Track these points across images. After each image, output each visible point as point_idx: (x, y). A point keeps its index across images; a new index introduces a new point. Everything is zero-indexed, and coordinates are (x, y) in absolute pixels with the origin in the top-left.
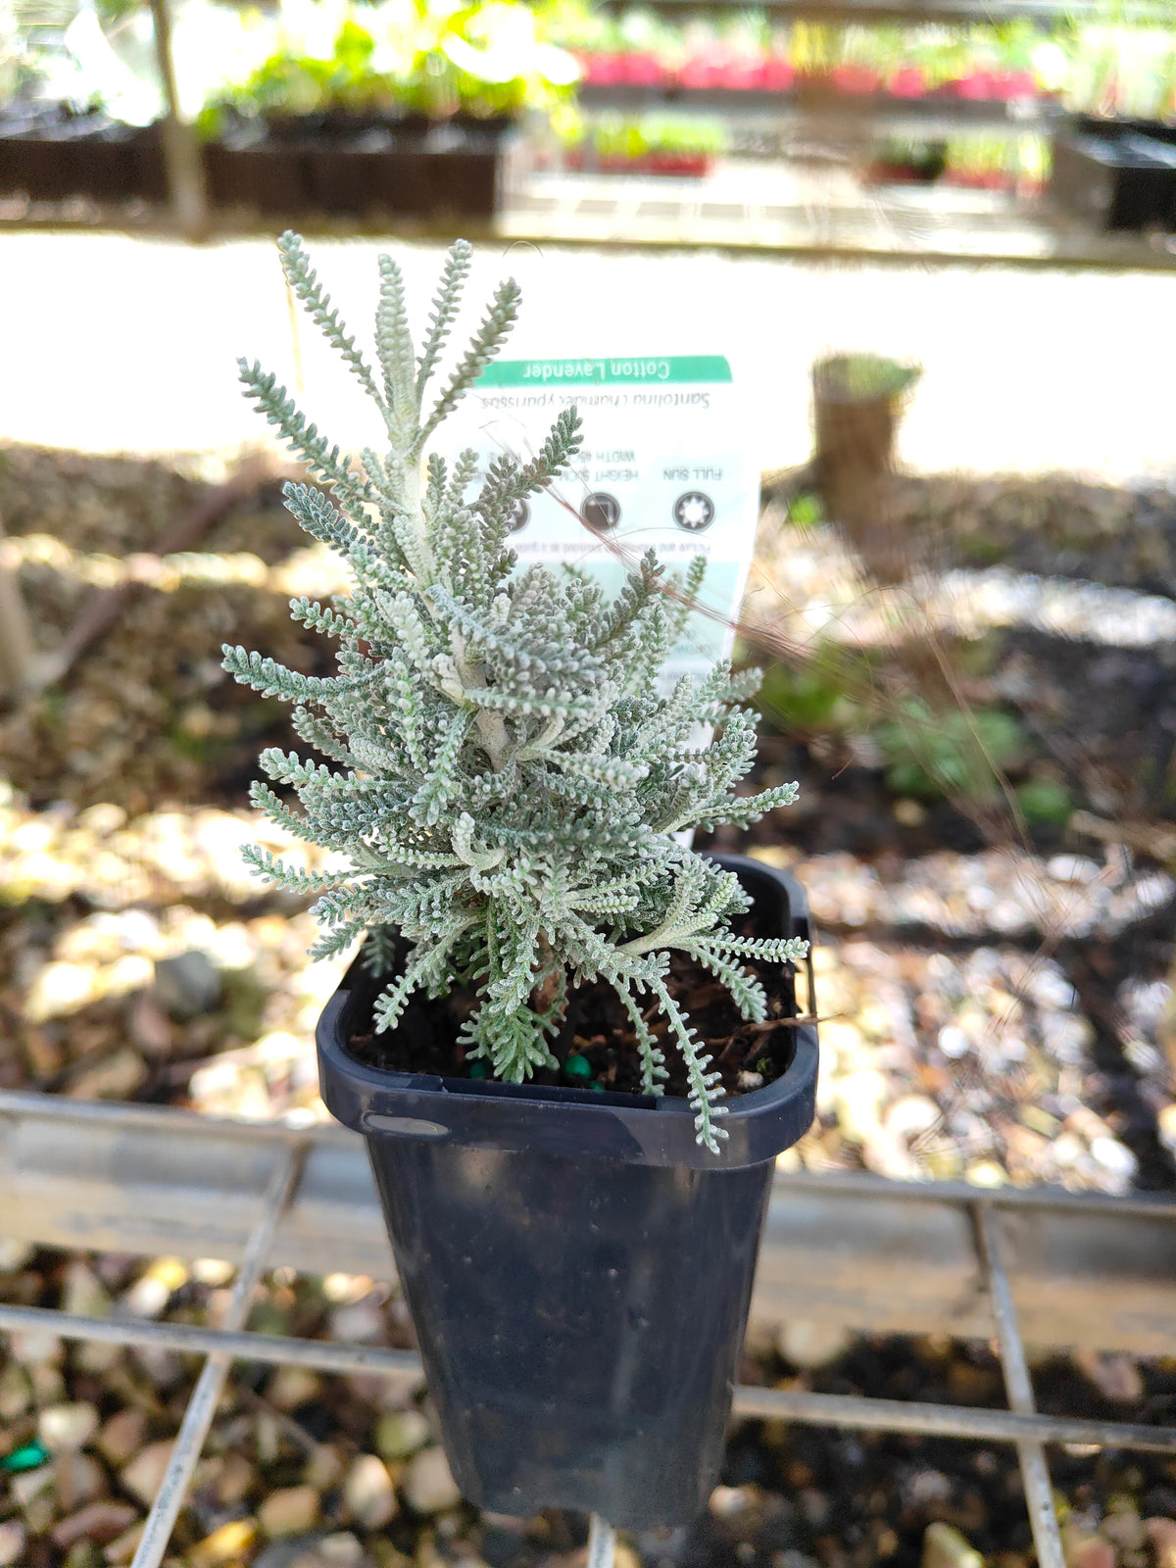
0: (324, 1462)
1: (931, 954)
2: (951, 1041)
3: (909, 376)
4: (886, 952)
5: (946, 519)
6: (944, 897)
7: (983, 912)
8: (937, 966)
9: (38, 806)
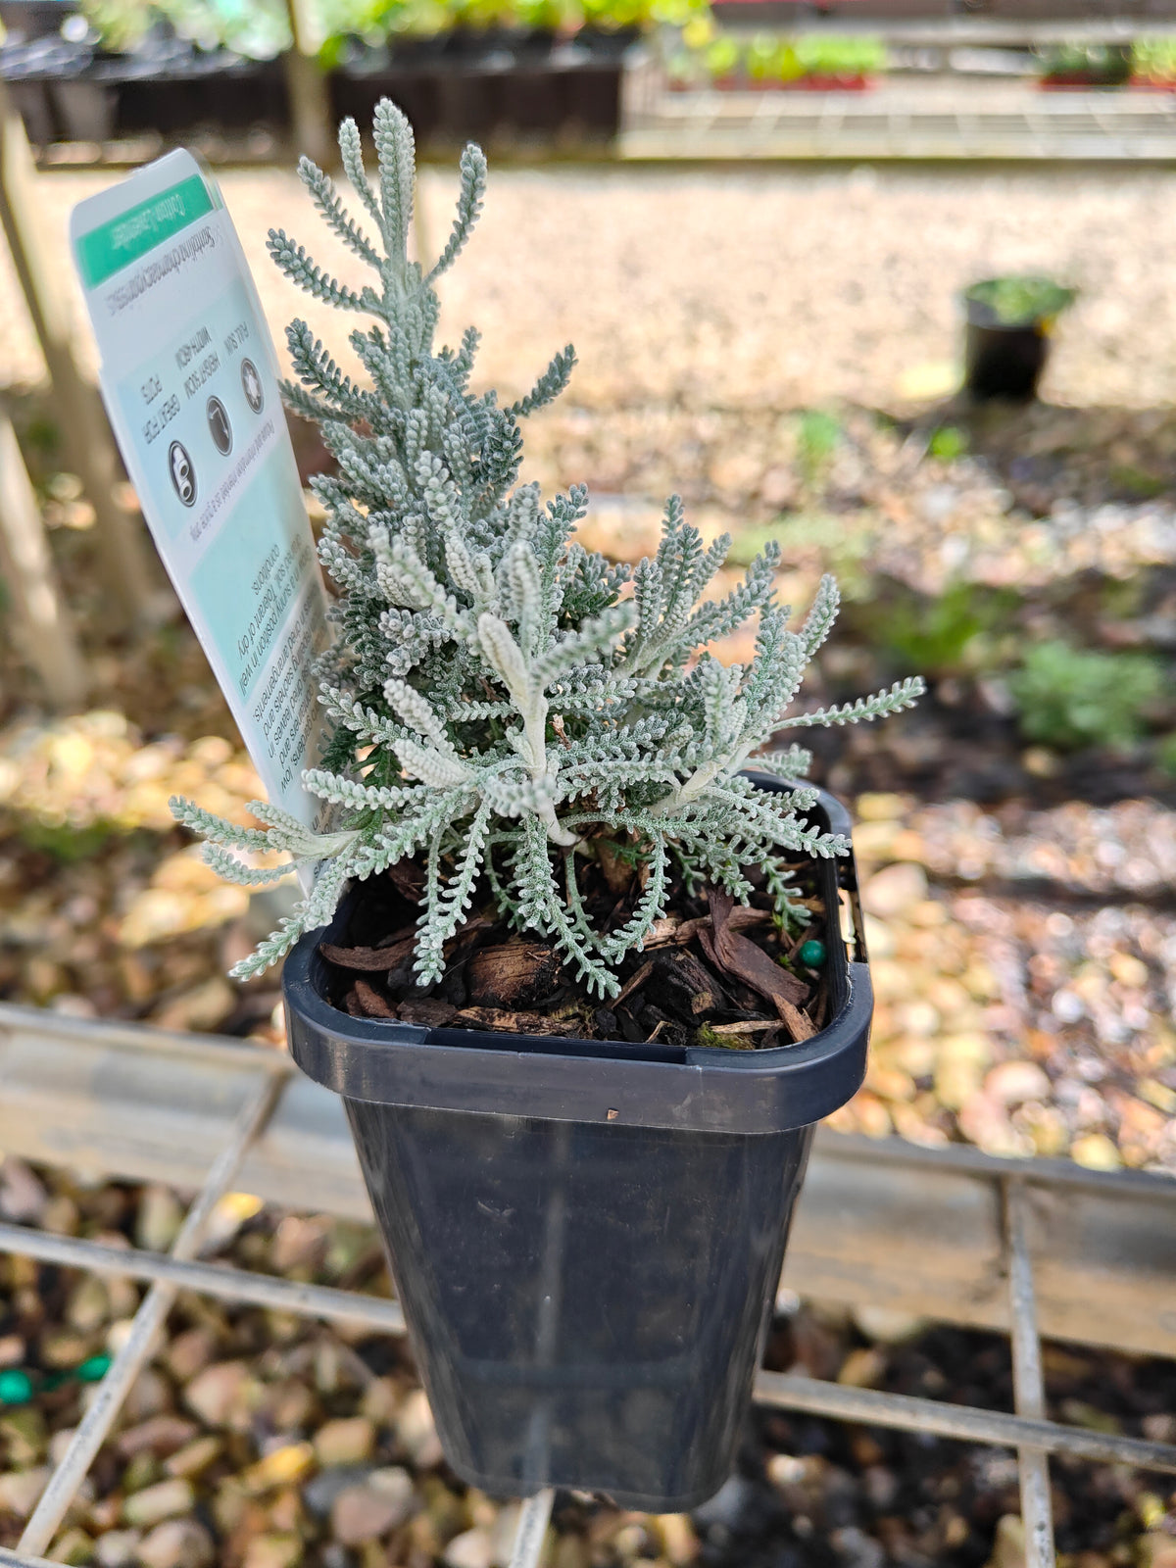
0: (379, 1395)
1: (1051, 913)
2: (1065, 1006)
3: (1066, 297)
4: (1002, 909)
5: (1102, 451)
6: (1070, 851)
7: (1112, 870)
8: (1056, 925)
9: (149, 738)
